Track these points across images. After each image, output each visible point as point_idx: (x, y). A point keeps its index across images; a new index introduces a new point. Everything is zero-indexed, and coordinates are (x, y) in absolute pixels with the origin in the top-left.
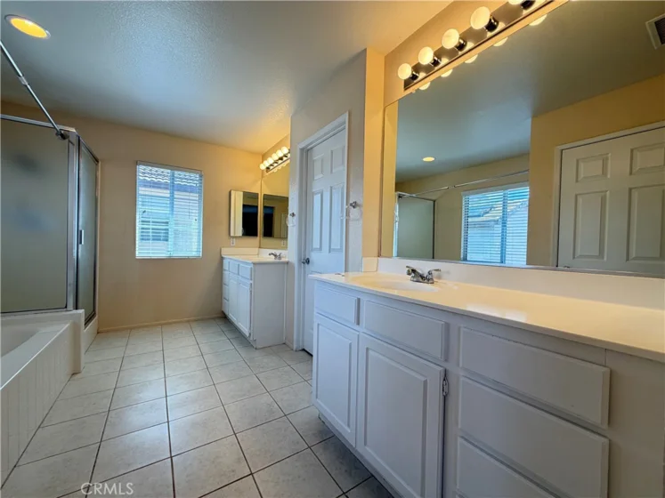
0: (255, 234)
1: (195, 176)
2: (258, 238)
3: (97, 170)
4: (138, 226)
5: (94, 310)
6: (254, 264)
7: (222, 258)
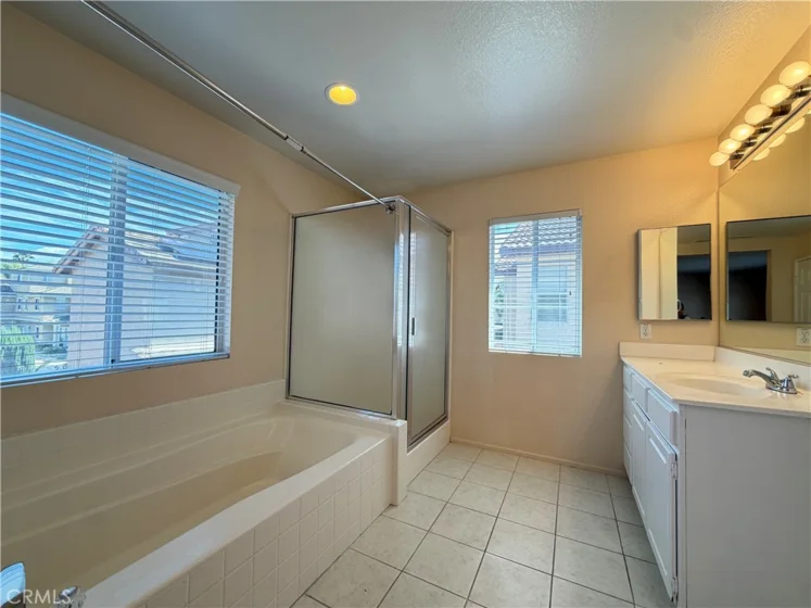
0: (706, 315)
1: (570, 222)
2: (713, 324)
3: (449, 243)
4: (492, 306)
5: (446, 411)
6: (684, 405)
7: (621, 364)
